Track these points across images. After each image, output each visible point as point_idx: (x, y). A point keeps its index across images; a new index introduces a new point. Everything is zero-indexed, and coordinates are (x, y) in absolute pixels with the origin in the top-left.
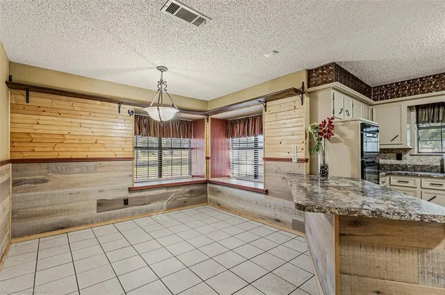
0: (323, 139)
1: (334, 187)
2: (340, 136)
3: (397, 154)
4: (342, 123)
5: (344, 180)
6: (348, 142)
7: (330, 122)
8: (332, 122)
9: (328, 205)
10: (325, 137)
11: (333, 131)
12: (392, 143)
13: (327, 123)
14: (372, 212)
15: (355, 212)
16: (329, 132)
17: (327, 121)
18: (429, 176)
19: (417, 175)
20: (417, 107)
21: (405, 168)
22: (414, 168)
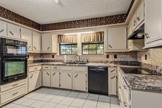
3: (53, 55)
18: (53, 64)
19: (50, 64)
20: (58, 36)
21: (54, 61)
22: (57, 61)
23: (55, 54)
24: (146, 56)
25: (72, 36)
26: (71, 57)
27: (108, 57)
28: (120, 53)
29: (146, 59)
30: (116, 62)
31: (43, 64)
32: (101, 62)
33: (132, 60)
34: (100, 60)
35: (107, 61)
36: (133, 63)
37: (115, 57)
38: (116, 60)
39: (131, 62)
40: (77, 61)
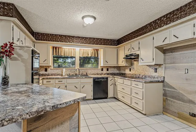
0: (5, 57)
1: (16, 92)
2: (18, 56)
3: (45, 69)
4: (19, 48)
5: (22, 86)
6: (23, 61)
7: (11, 45)
8: (12, 45)
9: (18, 113)
10: (6, 55)
11: (13, 52)
12: (44, 63)
13: (9, 45)
14: (53, 107)
15: (42, 111)
16: (10, 52)
17: (8, 44)
18: (58, 78)
19: (54, 78)
20: (53, 47)
21: (49, 75)
22: (52, 75)
23: (49, 67)
24: (130, 69)
25: (70, 50)
26: (69, 70)
27: (102, 70)
28: (111, 67)
29: (130, 71)
30: (108, 74)
31: (43, 78)
32: (97, 74)
33: (118, 72)
34: (97, 73)
35: (102, 73)
36: (118, 74)
37: (108, 70)
38: (108, 72)
39: (117, 73)
40: (76, 74)
